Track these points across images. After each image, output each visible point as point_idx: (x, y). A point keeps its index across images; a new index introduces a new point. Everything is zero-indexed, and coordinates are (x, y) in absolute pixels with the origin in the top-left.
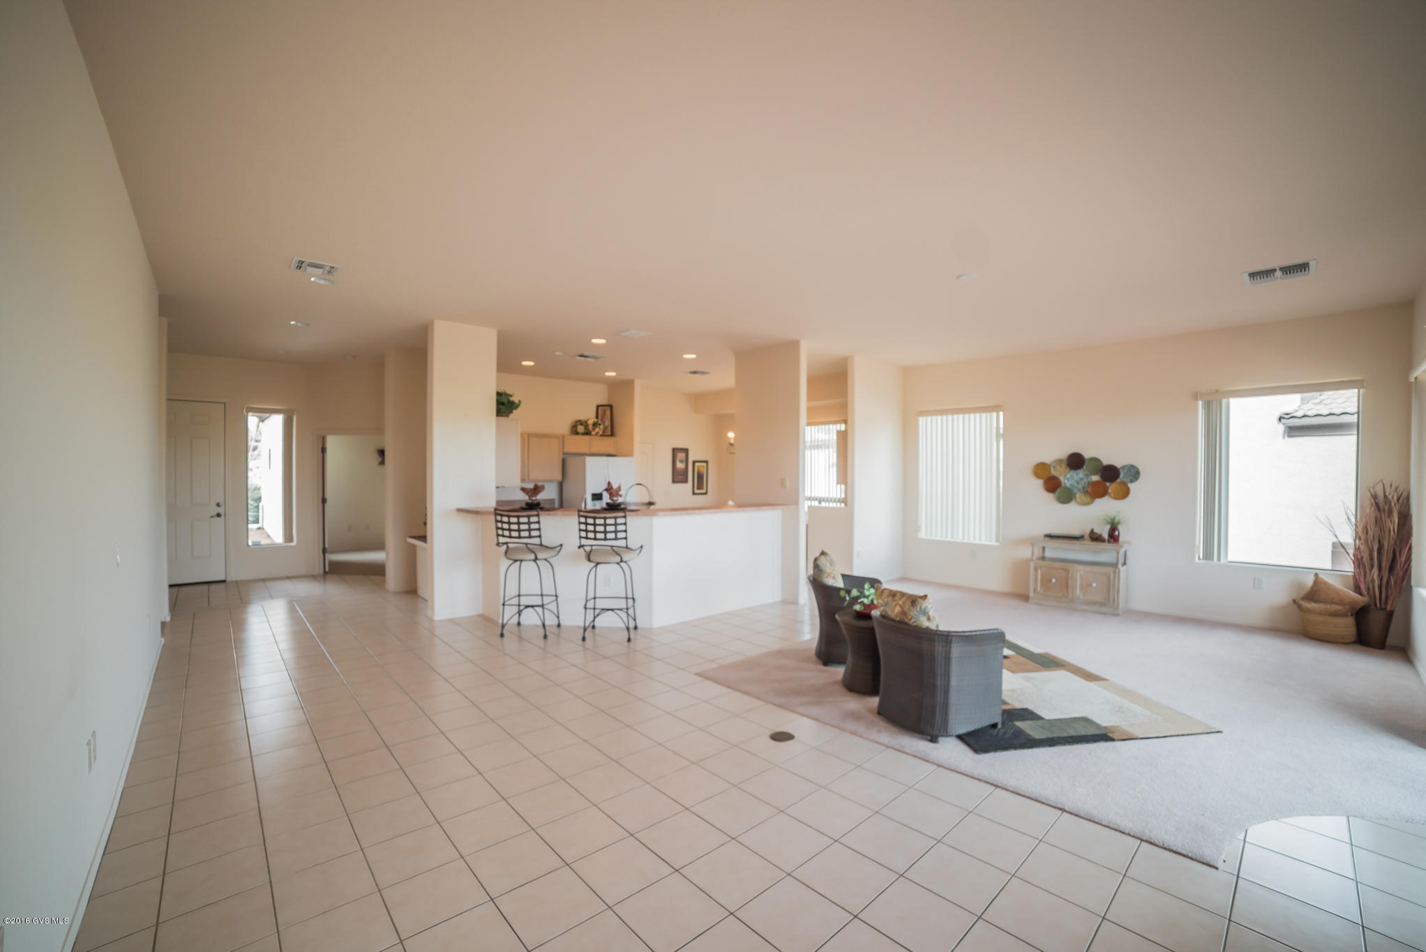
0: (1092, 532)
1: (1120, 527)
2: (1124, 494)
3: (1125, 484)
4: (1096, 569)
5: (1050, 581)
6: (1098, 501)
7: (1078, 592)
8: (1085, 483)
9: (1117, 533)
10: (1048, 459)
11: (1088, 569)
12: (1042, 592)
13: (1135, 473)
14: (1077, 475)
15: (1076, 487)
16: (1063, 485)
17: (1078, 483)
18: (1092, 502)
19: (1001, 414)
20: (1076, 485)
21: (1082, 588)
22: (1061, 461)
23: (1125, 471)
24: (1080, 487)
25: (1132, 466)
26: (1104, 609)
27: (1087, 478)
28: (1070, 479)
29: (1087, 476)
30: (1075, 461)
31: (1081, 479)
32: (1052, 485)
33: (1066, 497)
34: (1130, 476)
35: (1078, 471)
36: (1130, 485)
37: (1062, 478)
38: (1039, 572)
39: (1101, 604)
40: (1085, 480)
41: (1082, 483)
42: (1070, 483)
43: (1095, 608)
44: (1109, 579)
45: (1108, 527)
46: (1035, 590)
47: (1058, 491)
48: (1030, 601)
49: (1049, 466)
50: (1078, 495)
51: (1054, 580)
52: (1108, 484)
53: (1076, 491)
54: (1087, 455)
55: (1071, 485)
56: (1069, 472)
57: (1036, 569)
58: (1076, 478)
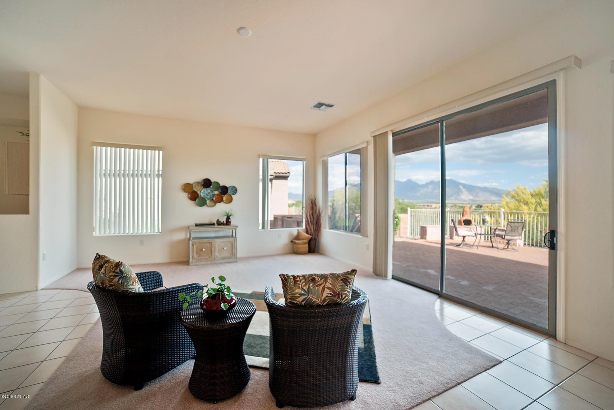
0: (218, 221)
1: (231, 217)
2: (230, 200)
3: (231, 196)
4: (225, 240)
5: (202, 250)
6: (218, 204)
7: (217, 254)
8: (211, 195)
9: (230, 220)
10: (191, 181)
11: (222, 240)
12: (197, 258)
13: (235, 190)
14: (207, 190)
15: (207, 197)
16: (199, 196)
17: (207, 195)
18: (215, 205)
19: (161, 152)
20: (206, 196)
21: (219, 252)
22: (198, 183)
23: (230, 189)
24: (209, 197)
25: (234, 187)
26: (230, 260)
27: (212, 193)
28: (203, 193)
29: (212, 191)
30: (207, 183)
31: (209, 193)
32: (194, 197)
33: (203, 203)
34: (232, 192)
35: (208, 189)
36: (233, 196)
37: (199, 193)
38: (195, 246)
39: (229, 258)
40: (211, 194)
41: (209, 195)
42: (203, 195)
43: (226, 260)
44: (232, 244)
45: (226, 217)
46: (193, 257)
47: (197, 200)
48: (191, 264)
49: (192, 185)
50: (208, 201)
51: (204, 250)
52: (223, 195)
53: (206, 199)
54: (213, 180)
55: (204, 196)
56: (203, 189)
57: (193, 245)
58: (206, 192)
